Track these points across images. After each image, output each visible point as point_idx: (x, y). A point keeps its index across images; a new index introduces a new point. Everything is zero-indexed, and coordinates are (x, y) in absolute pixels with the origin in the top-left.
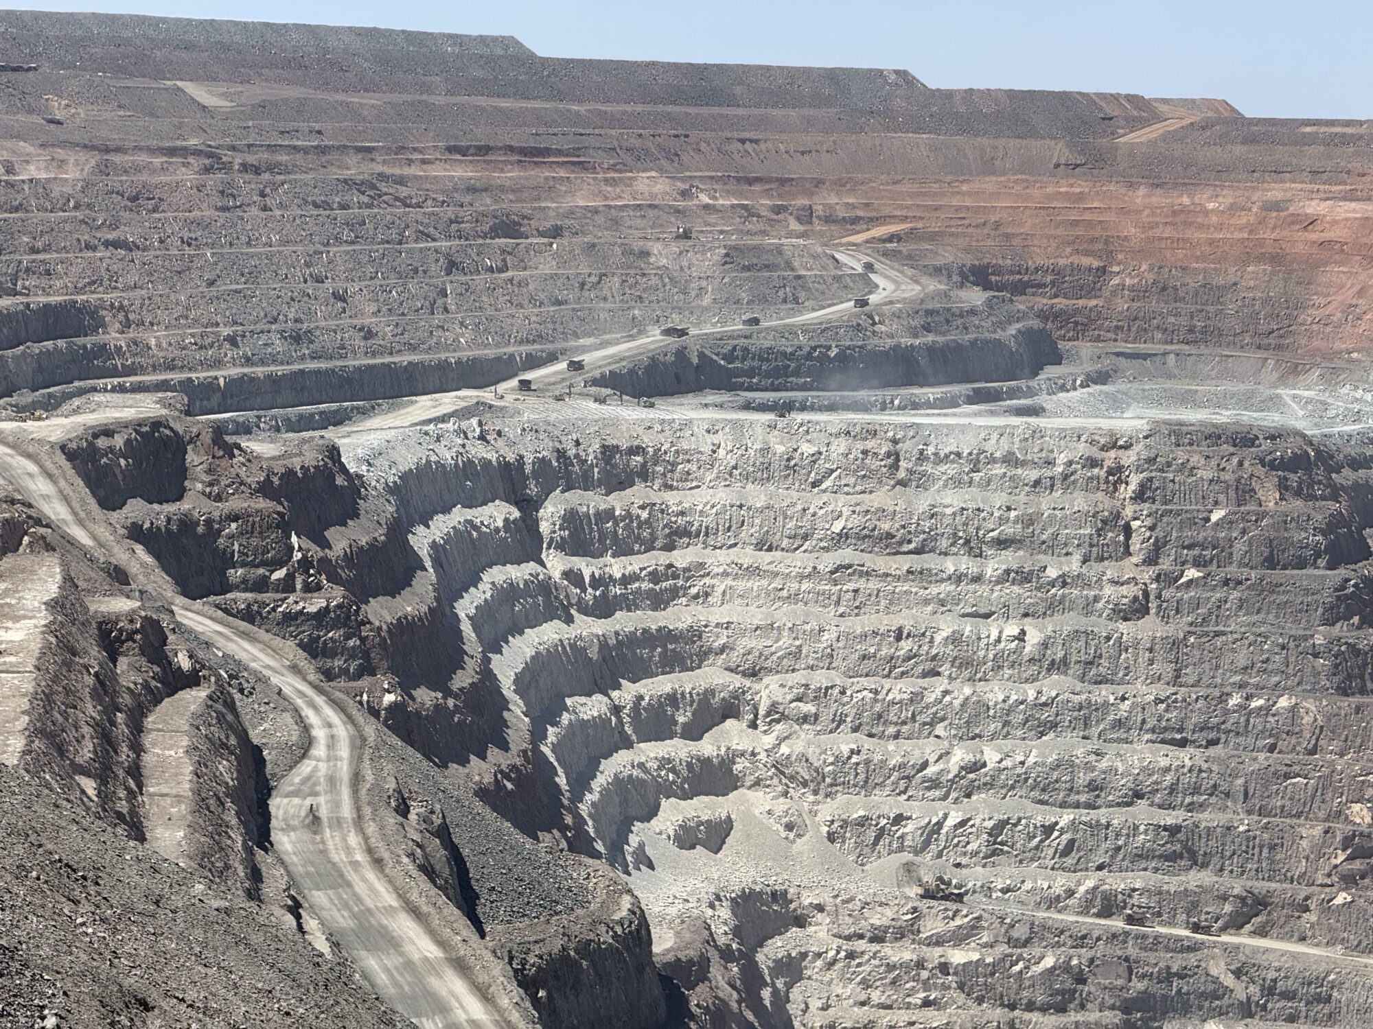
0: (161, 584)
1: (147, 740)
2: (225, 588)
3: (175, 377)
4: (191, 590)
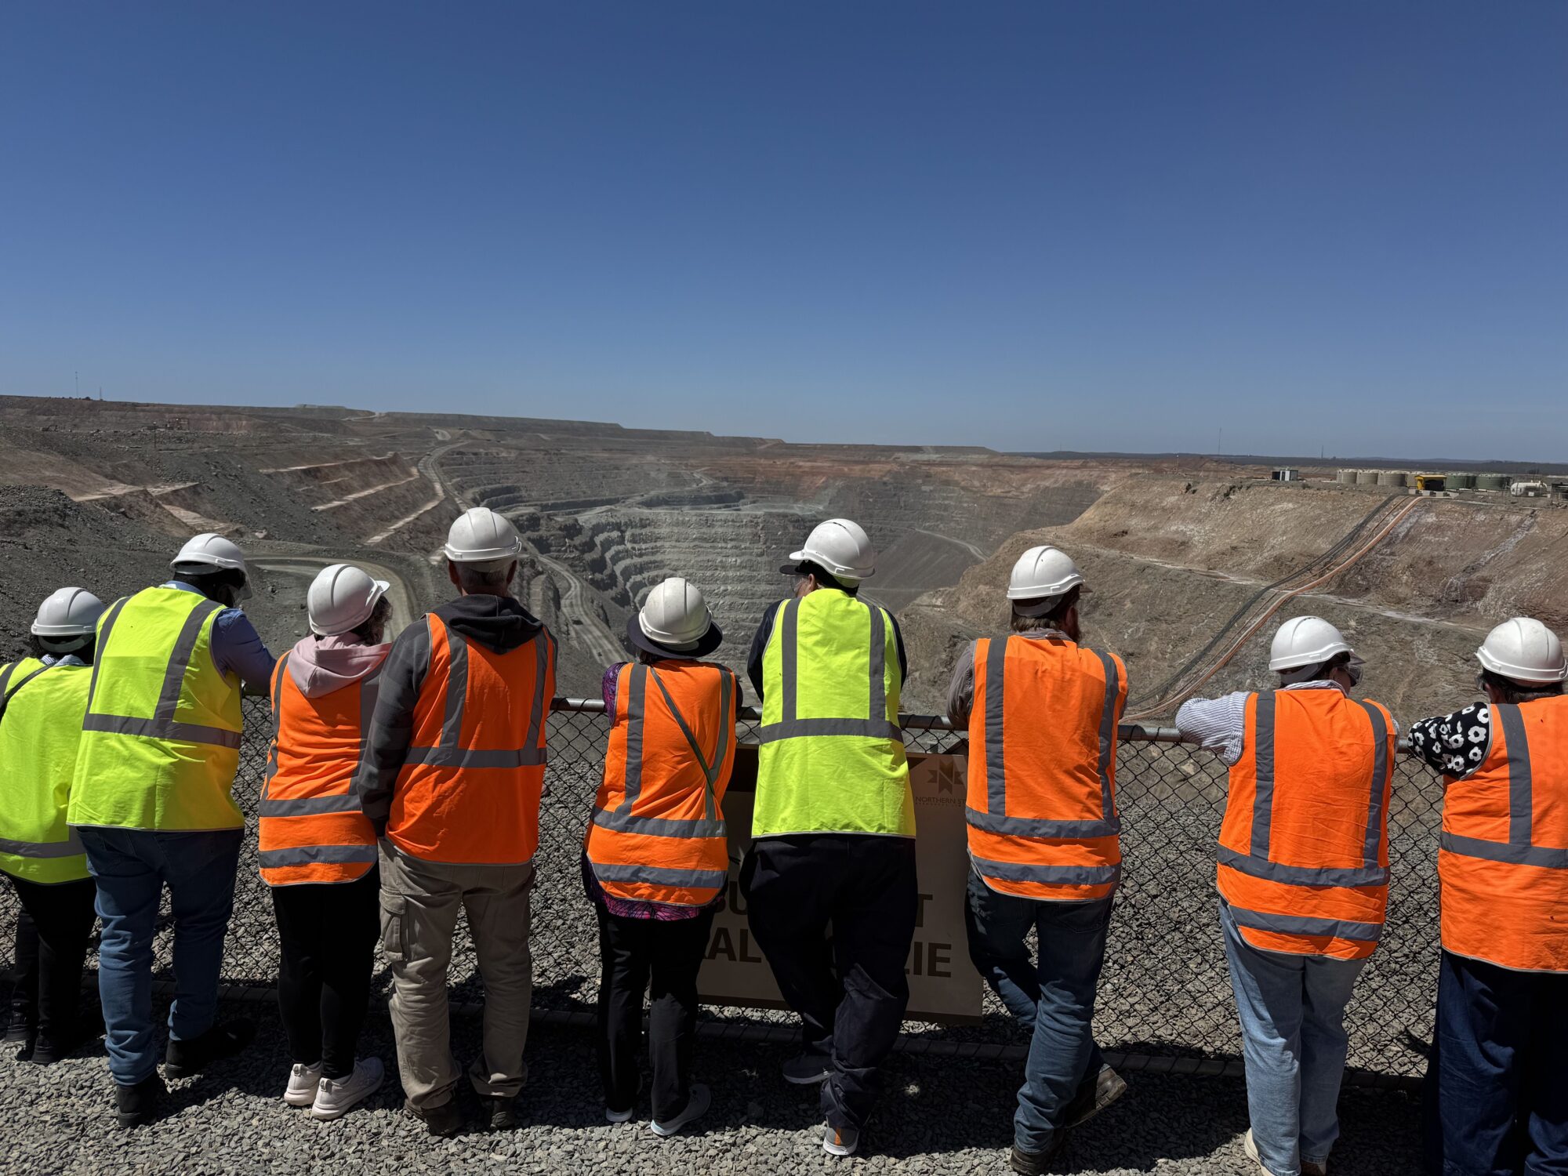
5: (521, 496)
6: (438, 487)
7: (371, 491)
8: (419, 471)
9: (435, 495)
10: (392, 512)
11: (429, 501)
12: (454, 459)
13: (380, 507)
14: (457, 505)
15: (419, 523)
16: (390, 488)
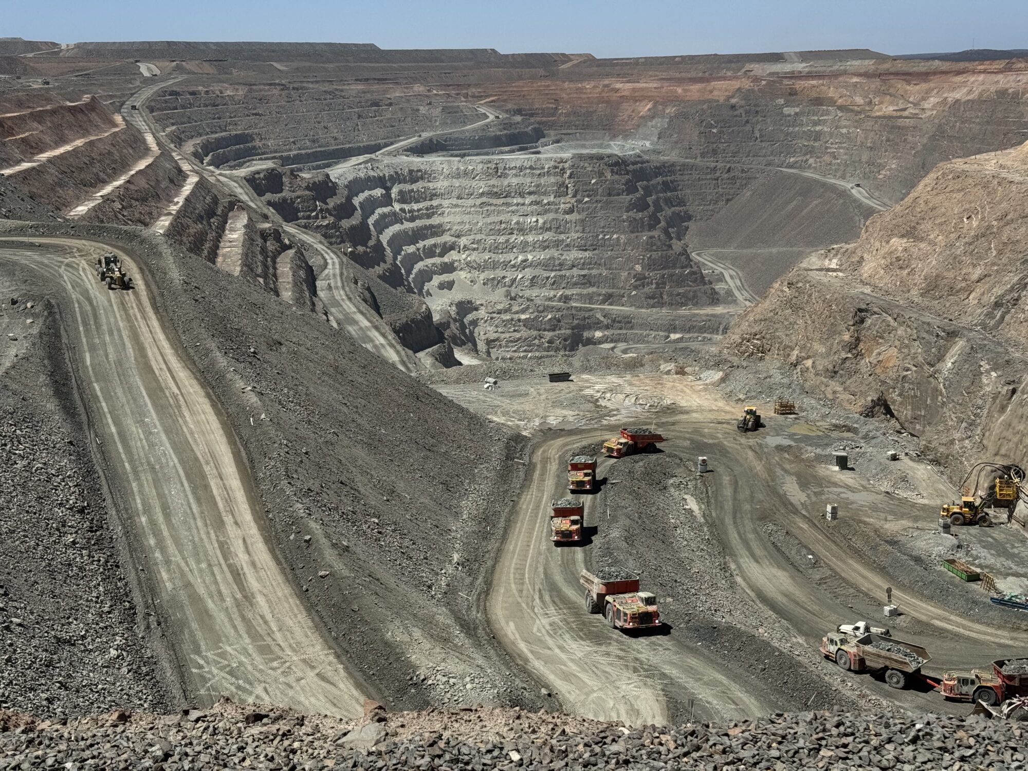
0: (278, 218)
1: (278, 266)
2: (298, 219)
3: (277, 155)
4: (287, 220)
5: (254, 148)
6: (150, 139)
7: (68, 148)
8: (124, 118)
9: (147, 149)
10: (97, 175)
11: (141, 157)
12: (166, 102)
13: (81, 169)
14: (176, 161)
15: (132, 187)
16: (91, 143)
